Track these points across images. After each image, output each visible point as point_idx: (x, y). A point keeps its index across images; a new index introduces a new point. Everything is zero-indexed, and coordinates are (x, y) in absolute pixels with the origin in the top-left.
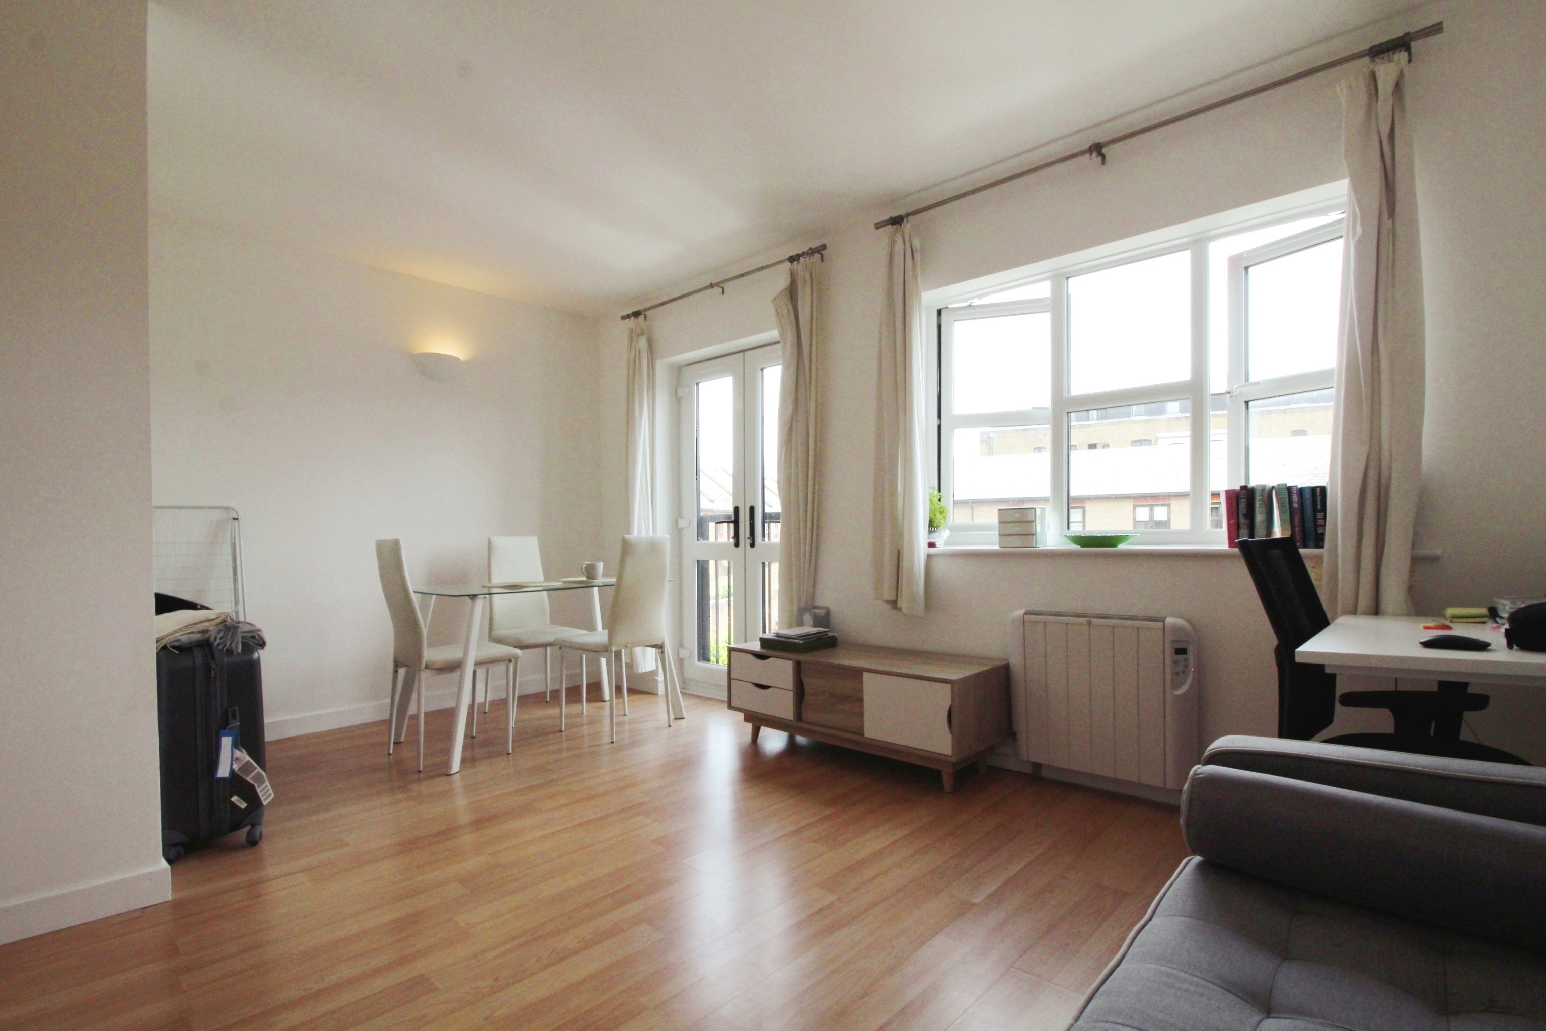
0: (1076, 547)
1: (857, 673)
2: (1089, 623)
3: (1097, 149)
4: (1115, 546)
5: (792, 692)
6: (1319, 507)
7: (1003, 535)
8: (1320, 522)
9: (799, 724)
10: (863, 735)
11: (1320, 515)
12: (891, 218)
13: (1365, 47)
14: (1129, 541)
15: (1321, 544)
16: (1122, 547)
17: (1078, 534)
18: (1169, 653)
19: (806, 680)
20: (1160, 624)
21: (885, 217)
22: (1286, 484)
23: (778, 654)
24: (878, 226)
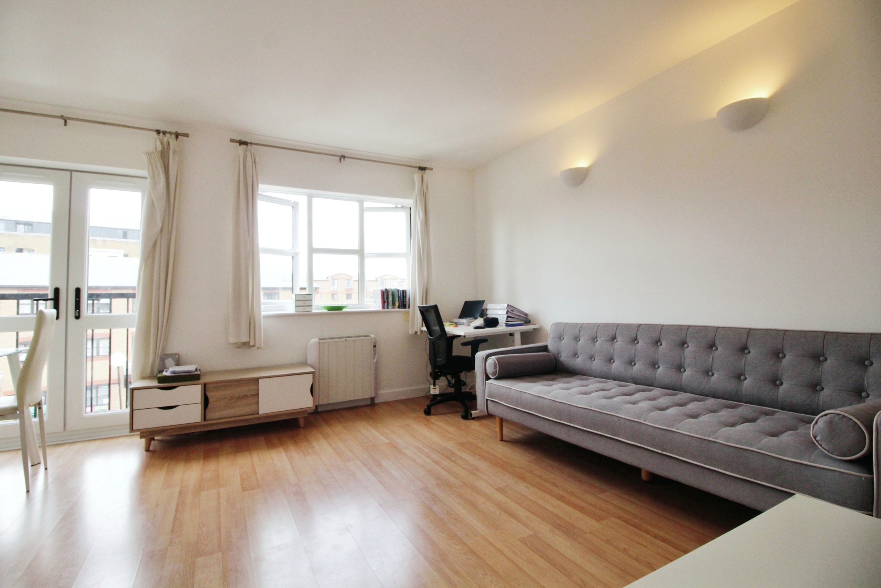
0: (326, 311)
1: (256, 380)
2: (346, 340)
3: (343, 157)
4: (342, 310)
5: (200, 404)
6: (404, 296)
7: (297, 306)
8: (405, 300)
9: (206, 423)
10: (258, 413)
11: (405, 298)
12: (240, 140)
13: (418, 165)
14: (347, 308)
15: (405, 307)
16: (344, 310)
17: (326, 306)
18: (372, 346)
19: (209, 394)
20: (369, 337)
21: (238, 138)
22: (397, 289)
23: (183, 383)
24: (232, 141)
